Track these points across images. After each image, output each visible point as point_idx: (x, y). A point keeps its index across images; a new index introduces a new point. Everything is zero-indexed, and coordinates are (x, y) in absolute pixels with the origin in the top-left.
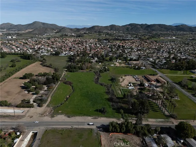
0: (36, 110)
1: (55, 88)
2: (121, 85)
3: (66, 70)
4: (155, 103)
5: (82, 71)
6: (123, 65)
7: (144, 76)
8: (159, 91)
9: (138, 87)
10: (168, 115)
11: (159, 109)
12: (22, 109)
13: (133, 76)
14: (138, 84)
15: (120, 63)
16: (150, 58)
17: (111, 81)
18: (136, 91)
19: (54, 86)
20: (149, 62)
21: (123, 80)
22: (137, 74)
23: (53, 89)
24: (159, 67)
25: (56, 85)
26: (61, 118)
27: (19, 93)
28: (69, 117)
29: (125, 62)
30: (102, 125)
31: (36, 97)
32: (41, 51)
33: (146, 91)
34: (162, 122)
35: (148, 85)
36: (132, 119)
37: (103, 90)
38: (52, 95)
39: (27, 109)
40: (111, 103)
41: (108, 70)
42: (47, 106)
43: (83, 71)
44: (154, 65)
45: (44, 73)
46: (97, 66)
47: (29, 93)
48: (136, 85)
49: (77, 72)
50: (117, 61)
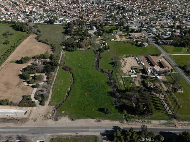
0: (39, 110)
1: (55, 77)
2: (123, 71)
3: (64, 47)
4: (158, 98)
5: (80, 49)
6: (124, 39)
7: (147, 57)
8: (162, 80)
9: (141, 74)
10: (170, 115)
11: (162, 106)
12: (24, 108)
13: (135, 56)
14: (141, 70)
15: (121, 36)
16: (153, 27)
17: (112, 65)
18: (139, 81)
19: (54, 74)
20: (152, 35)
21: (125, 64)
22: (139, 54)
23: (53, 79)
24: (163, 42)
25: (56, 72)
26: (65, 121)
27: (18, 85)
28: (72, 120)
29: (126, 34)
30: (106, 130)
31: (37, 92)
32: (33, 15)
33: (148, 80)
34: (165, 124)
35: (151, 72)
36: (135, 120)
37: (104, 79)
38: (53, 88)
39: (29, 109)
40: (114, 98)
41: (109, 49)
42: (49, 103)
43: (82, 49)
44: (157, 38)
45: (41, 55)
46: (96, 41)
47: (28, 85)
48: (138, 71)
49: (76, 52)
50: (118, 33)
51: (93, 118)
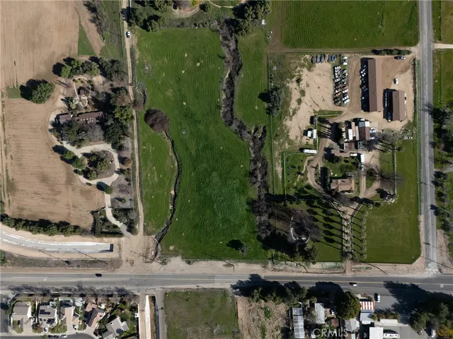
1: (137, 158)
5: (177, 11)
19: (130, 146)
27: (69, 181)
28: (189, 263)
30: (239, 281)
31: (112, 201)
39: (114, 240)
51: (220, 260)
